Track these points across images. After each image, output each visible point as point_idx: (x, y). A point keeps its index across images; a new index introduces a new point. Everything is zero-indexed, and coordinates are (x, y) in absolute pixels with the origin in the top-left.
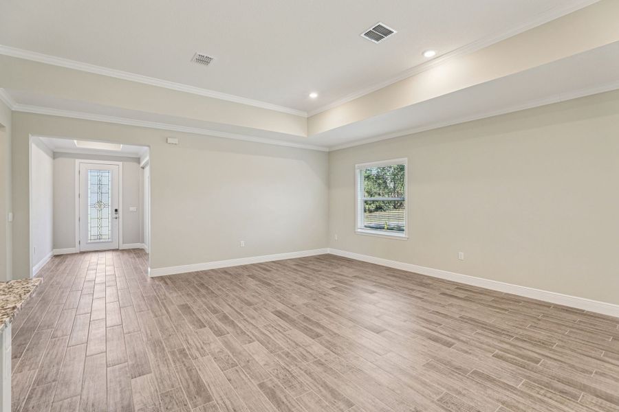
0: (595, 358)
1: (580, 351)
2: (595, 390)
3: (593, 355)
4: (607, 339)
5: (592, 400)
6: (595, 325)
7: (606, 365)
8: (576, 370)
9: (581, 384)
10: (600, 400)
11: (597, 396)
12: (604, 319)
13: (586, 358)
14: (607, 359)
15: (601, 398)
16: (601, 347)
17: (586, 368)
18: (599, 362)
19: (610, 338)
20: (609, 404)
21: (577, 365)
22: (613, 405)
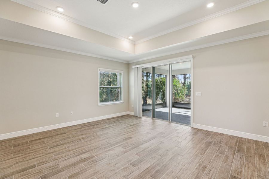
0: (11, 159)
1: (3, 160)
2: (17, 171)
3: (9, 158)
4: (11, 149)
5: (18, 175)
6: (3, 145)
7: (16, 158)
8: (6, 169)
9: (11, 173)
10: (21, 173)
11: (19, 173)
12: (6, 141)
13: (7, 161)
14: (15, 156)
15: (21, 172)
16: (11, 153)
17: (9, 165)
18: (13, 159)
19: (12, 148)
20: (24, 172)
21: (5, 166)
22: (26, 171)
